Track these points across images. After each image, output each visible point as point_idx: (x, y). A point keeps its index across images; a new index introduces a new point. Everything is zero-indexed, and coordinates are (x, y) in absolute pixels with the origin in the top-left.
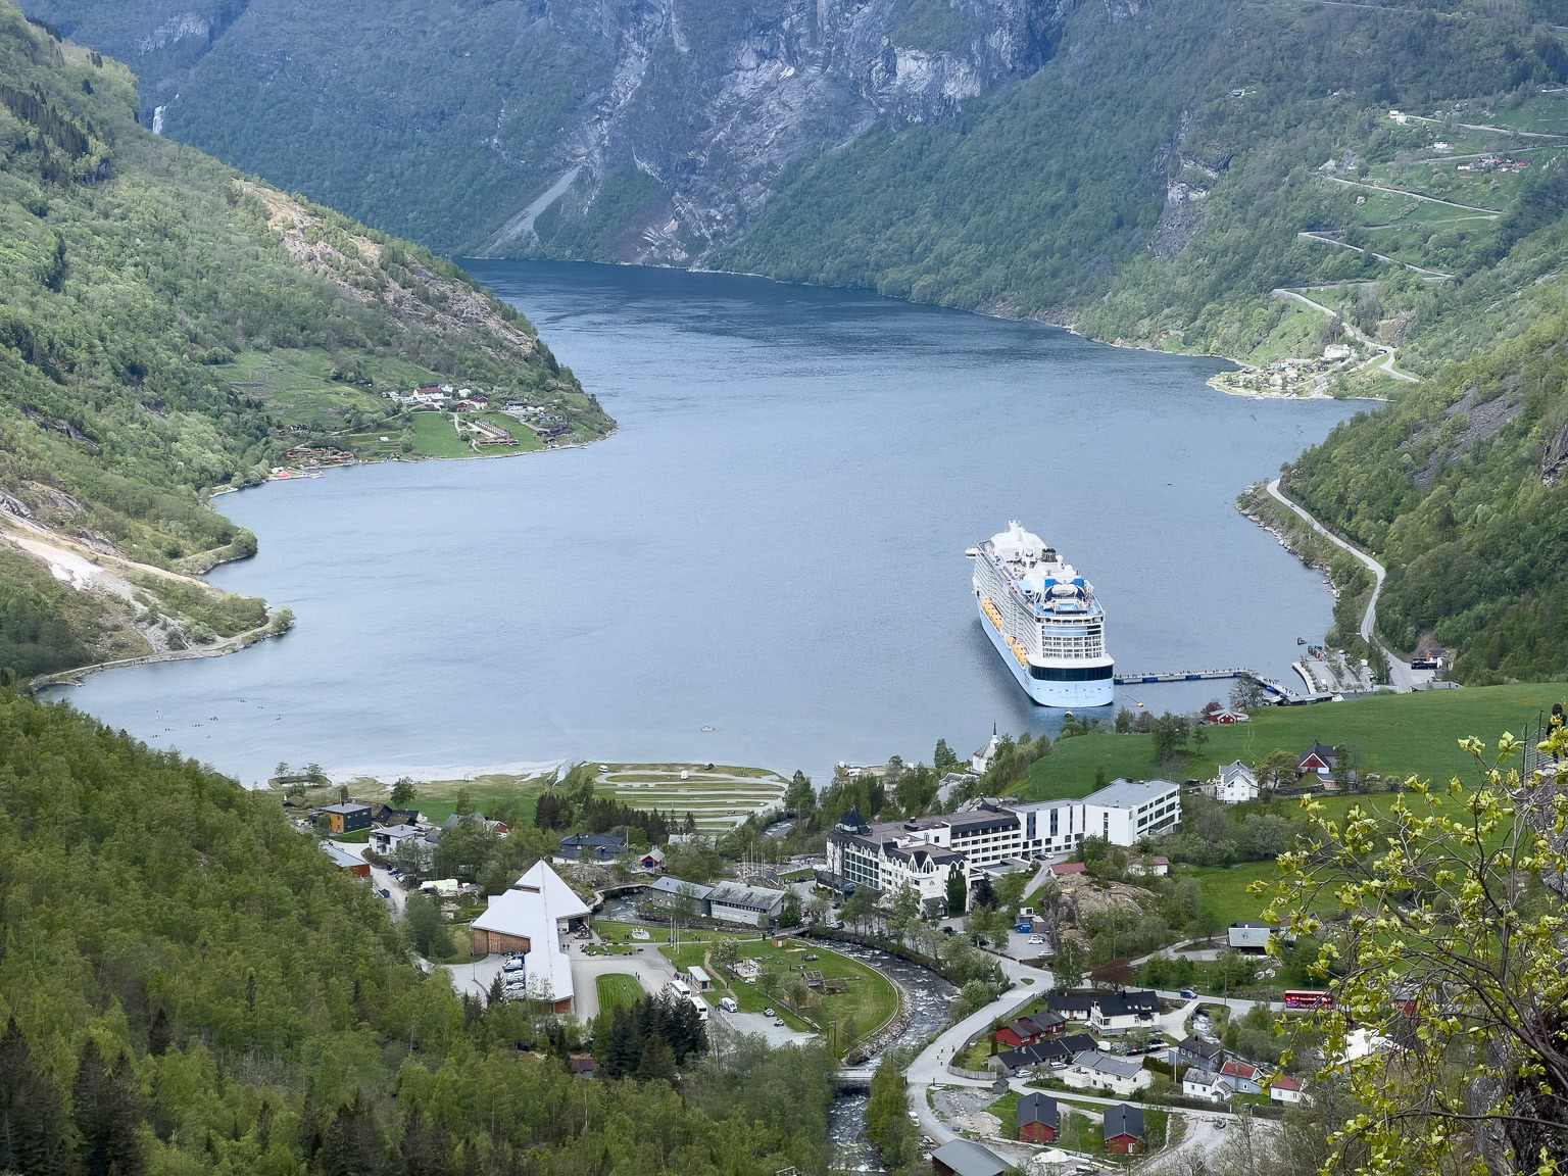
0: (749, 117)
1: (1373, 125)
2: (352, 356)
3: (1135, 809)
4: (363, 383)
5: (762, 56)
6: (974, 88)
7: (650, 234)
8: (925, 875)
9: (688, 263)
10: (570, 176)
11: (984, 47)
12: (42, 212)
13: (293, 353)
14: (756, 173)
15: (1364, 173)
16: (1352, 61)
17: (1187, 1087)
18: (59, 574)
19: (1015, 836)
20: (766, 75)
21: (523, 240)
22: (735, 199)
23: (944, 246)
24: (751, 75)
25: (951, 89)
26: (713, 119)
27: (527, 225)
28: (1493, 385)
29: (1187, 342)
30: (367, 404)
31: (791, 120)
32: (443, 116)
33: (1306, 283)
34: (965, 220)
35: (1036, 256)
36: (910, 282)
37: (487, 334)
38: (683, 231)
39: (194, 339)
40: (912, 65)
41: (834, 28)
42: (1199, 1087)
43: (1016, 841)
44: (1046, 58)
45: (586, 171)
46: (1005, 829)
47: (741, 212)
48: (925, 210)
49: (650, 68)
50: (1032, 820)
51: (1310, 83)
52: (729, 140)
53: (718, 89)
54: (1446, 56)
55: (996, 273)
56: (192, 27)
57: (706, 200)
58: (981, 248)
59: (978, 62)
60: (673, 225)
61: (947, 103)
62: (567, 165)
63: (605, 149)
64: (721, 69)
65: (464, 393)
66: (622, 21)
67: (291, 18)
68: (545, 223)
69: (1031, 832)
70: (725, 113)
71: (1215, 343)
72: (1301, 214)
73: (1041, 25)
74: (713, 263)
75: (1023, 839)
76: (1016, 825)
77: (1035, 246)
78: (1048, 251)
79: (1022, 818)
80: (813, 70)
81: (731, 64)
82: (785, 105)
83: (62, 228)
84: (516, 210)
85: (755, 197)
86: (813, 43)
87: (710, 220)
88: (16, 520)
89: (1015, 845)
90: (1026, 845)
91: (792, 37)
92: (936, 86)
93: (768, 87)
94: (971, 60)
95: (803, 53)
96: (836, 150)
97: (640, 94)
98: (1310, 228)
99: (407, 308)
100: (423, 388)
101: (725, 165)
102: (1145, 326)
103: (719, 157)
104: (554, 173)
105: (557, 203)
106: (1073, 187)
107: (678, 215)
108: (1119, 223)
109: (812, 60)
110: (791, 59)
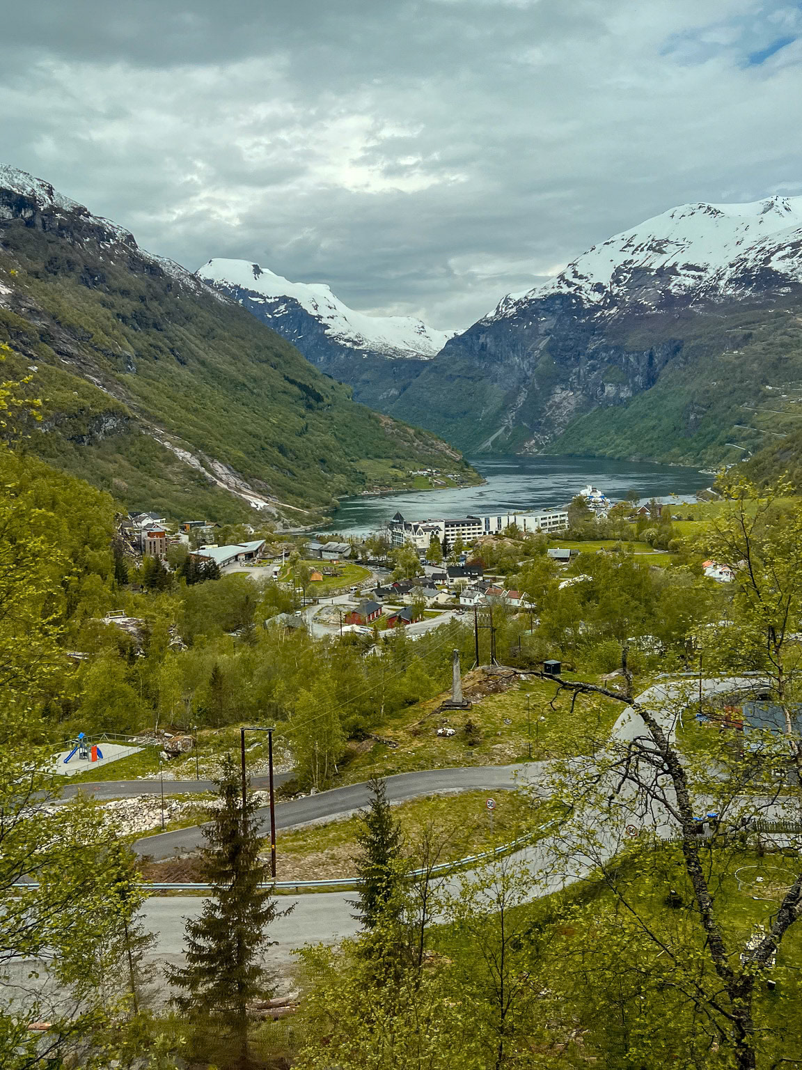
0: (558, 408)
1: (760, 391)
2: (398, 461)
3: (539, 517)
4: (401, 468)
5: (563, 389)
6: (630, 394)
7: (526, 444)
8: (418, 536)
9: (537, 452)
10: (503, 428)
11: (633, 381)
12: (303, 417)
13: (380, 460)
14: (559, 424)
15: (757, 405)
16: (753, 372)
17: (462, 600)
18: (253, 505)
19: (479, 529)
20: (564, 395)
21: (488, 448)
22: (553, 433)
23: (618, 441)
24: (559, 394)
25: (622, 395)
26: (547, 409)
27: (489, 443)
28: (789, 445)
29: (695, 463)
30: (401, 474)
31: (571, 408)
32: (465, 413)
33: (737, 441)
34: (625, 434)
35: (647, 441)
36: (605, 453)
37: (446, 454)
38: (537, 443)
39: (346, 454)
40: (610, 388)
41: (585, 379)
42: (468, 600)
43: (479, 531)
44: (654, 383)
45: (508, 427)
46: (474, 525)
47: (554, 436)
48: (613, 431)
49: (528, 395)
50: (487, 521)
51: (738, 379)
52: (551, 415)
53: (549, 400)
54: (786, 369)
55: (634, 447)
56: (394, 392)
57: (544, 433)
58: (629, 441)
59: (631, 385)
60: (534, 441)
61: (621, 400)
62: (502, 426)
63: (513, 421)
64: (550, 394)
65: (434, 471)
66: (520, 383)
67: (422, 388)
68: (494, 443)
69: (487, 527)
70: (550, 407)
71: (705, 462)
72: (735, 420)
73: (652, 374)
74: (545, 452)
75: (484, 530)
76: (480, 524)
77: (647, 438)
78: (651, 439)
79: (483, 520)
80: (579, 393)
81: (553, 392)
82: (569, 403)
83: (309, 421)
84: (486, 440)
85: (559, 431)
86: (579, 384)
87: (545, 439)
88: (245, 490)
89: (479, 533)
90: (485, 533)
91: (572, 383)
92: (618, 394)
93: (564, 399)
94: (629, 385)
95: (576, 388)
96: (585, 416)
97: (524, 403)
98: (738, 424)
99: (421, 447)
100: (421, 470)
101: (550, 424)
102: (682, 458)
103: (548, 419)
104: (498, 428)
105: (498, 438)
106: (660, 420)
107: (535, 439)
108: (675, 429)
109: (578, 390)
110: (572, 390)
